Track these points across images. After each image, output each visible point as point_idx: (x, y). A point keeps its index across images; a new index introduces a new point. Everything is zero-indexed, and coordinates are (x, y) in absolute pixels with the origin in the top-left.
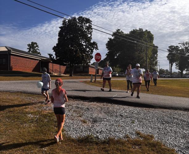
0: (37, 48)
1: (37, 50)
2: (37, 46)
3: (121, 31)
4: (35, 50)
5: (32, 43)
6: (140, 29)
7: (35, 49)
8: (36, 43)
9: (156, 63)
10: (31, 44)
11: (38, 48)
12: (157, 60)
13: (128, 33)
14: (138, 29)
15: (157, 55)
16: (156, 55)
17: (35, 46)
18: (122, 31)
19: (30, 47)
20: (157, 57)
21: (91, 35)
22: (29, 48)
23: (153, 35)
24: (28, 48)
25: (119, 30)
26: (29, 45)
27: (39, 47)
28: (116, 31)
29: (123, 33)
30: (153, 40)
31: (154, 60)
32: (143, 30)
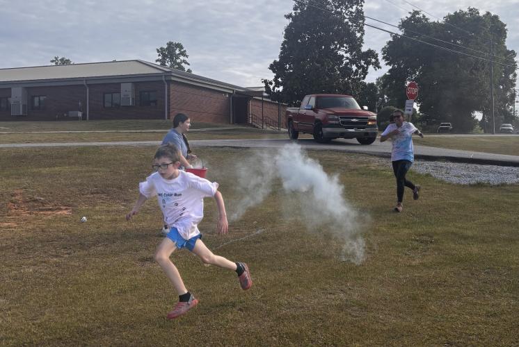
0: (182, 58)
1: (183, 64)
2: (183, 54)
3: (421, 15)
4: (179, 64)
5: (170, 44)
6: (471, 10)
7: (178, 61)
8: (179, 46)
9: (513, 96)
10: (165, 47)
11: (185, 59)
12: (515, 88)
13: (441, 20)
14: (466, 10)
15: (515, 75)
16: (511, 76)
17: (177, 52)
18: (424, 16)
19: (164, 56)
20: (515, 81)
21: (363, 34)
22: (160, 58)
23: (505, 25)
24: (158, 58)
25: (417, 13)
26: (161, 51)
27: (187, 56)
28: (409, 16)
29: (427, 20)
30: (506, 37)
31: (506, 89)
32: (478, 13)
